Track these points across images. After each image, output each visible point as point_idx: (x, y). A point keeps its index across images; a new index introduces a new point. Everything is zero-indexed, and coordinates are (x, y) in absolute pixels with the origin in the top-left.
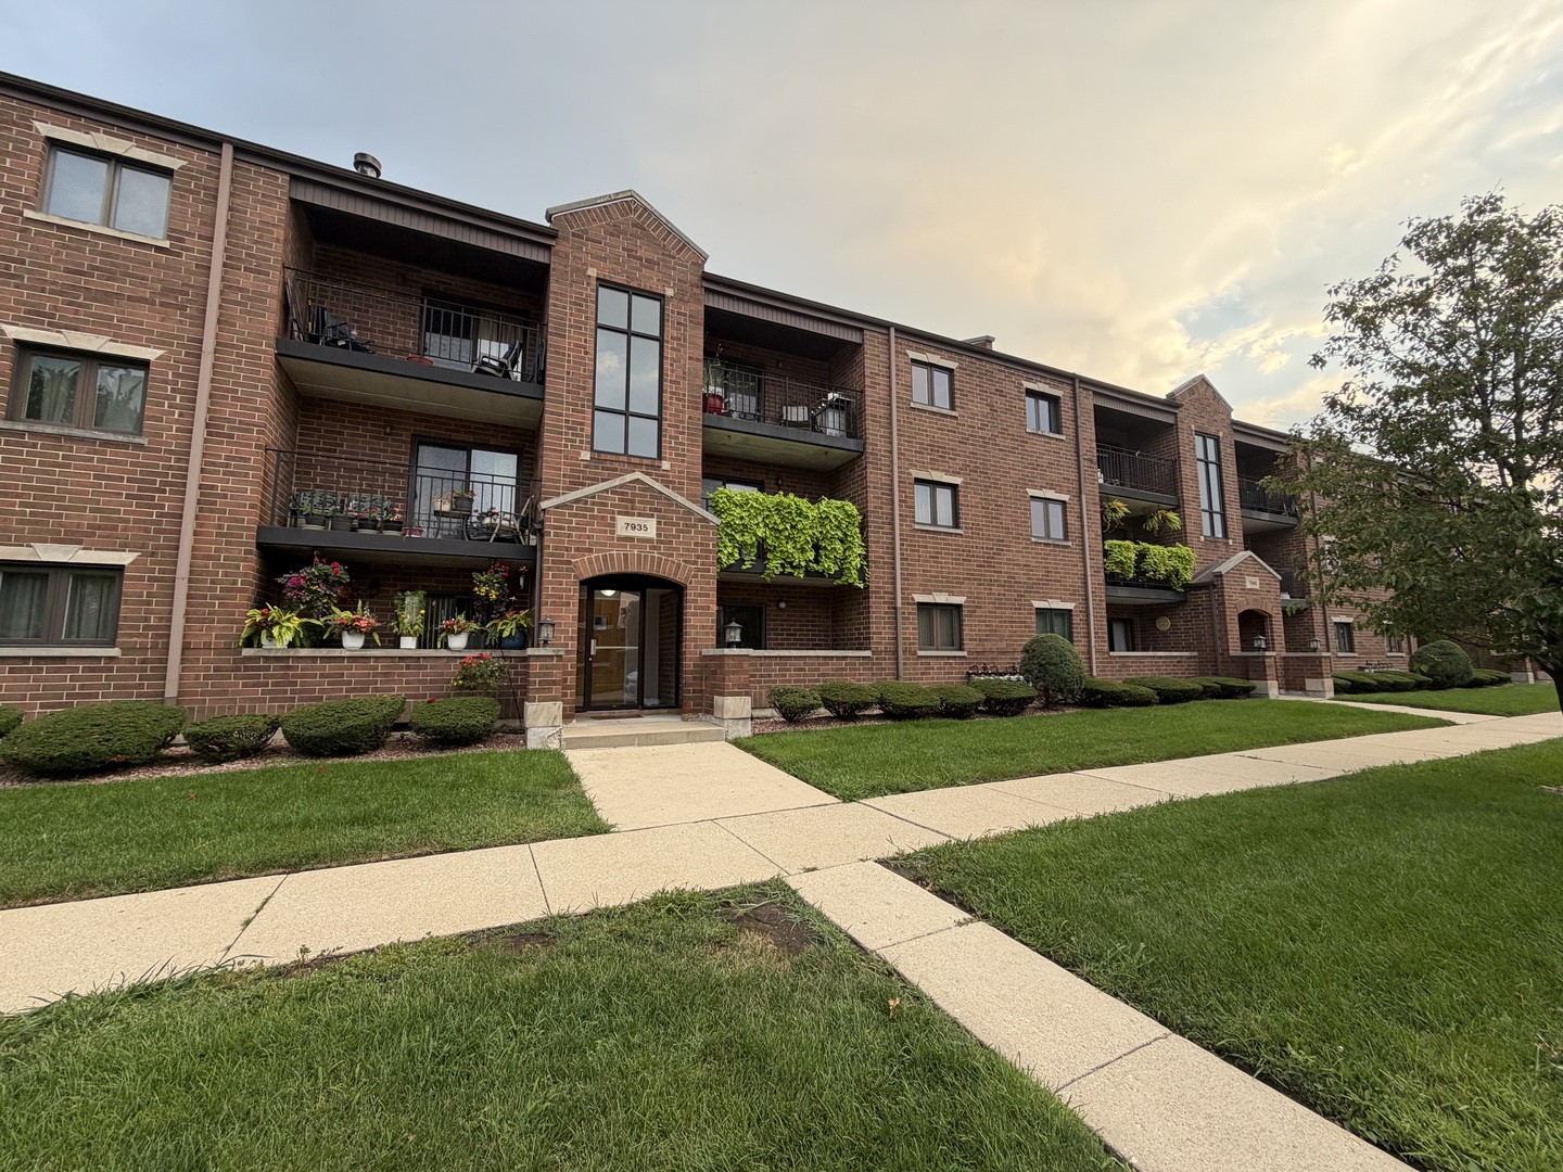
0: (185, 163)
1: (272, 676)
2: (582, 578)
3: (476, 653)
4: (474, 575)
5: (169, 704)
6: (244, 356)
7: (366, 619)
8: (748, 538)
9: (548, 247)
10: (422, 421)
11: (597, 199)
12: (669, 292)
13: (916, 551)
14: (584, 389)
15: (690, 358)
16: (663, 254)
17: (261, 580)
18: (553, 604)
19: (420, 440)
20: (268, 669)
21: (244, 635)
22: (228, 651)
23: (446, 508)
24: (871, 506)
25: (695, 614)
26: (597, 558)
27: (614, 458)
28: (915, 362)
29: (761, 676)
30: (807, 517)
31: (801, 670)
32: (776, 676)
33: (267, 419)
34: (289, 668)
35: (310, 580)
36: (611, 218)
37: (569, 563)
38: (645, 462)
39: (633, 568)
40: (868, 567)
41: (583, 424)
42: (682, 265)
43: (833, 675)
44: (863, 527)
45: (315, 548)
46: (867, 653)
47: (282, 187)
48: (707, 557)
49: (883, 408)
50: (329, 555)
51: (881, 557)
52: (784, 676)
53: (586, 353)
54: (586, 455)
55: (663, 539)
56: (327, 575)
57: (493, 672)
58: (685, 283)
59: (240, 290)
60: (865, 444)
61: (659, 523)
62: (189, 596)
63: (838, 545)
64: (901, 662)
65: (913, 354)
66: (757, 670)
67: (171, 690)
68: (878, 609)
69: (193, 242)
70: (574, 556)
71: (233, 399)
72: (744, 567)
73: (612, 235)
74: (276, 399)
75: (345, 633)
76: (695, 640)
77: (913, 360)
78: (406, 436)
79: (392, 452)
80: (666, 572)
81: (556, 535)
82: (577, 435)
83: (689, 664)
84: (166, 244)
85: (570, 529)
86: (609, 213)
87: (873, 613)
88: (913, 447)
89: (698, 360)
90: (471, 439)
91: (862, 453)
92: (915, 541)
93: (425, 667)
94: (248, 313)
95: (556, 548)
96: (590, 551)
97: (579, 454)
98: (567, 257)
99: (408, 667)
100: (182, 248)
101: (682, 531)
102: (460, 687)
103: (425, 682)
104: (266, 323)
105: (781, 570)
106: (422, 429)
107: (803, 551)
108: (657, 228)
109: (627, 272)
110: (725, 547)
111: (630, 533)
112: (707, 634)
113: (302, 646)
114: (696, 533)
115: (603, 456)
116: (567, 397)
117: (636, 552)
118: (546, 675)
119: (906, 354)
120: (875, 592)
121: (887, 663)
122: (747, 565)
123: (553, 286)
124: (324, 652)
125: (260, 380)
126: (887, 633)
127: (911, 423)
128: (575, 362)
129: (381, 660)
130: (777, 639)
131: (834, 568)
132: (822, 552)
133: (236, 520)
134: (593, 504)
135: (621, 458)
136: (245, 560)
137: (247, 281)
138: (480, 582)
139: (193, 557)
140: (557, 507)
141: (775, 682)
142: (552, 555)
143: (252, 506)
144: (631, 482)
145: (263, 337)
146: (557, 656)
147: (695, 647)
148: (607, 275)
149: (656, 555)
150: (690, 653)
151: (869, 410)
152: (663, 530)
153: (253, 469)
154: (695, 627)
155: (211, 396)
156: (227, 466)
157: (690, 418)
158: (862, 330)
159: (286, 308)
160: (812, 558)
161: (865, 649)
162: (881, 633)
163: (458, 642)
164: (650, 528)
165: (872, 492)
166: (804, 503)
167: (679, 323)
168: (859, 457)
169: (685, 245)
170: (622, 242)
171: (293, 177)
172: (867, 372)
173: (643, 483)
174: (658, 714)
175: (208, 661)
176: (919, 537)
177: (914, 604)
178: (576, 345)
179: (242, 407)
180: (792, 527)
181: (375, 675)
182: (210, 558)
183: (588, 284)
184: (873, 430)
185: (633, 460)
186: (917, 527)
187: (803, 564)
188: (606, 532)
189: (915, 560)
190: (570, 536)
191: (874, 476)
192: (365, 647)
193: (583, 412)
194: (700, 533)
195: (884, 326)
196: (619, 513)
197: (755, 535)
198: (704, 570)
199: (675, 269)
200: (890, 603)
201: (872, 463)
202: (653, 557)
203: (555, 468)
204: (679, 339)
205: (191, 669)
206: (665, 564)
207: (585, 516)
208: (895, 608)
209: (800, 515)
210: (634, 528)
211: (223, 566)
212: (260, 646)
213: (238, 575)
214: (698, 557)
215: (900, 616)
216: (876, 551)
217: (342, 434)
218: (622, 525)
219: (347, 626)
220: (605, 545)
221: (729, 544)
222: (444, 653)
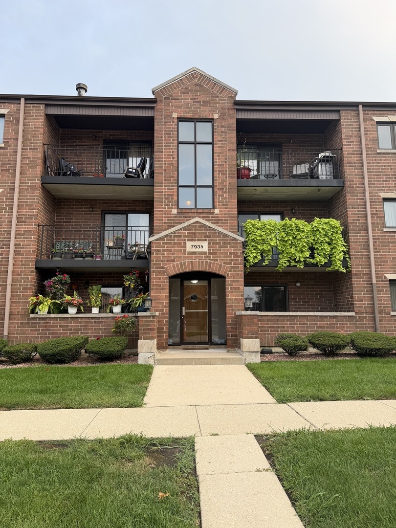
0: (8, 110)
1: (41, 327)
2: (170, 275)
3: (122, 315)
4: (124, 276)
5: (5, 339)
6: (30, 186)
7: (77, 299)
8: (266, 247)
9: (153, 108)
10: (105, 203)
11: (176, 77)
12: (216, 116)
13: (386, 246)
14: (173, 177)
15: (229, 150)
16: (212, 96)
17: (38, 283)
18: (156, 289)
19: (104, 213)
20: (39, 323)
21: (31, 308)
22: (25, 315)
23: (111, 244)
24: (350, 220)
25: (231, 292)
26: (177, 265)
27: (189, 211)
28: (379, 123)
29: (278, 327)
30: (303, 231)
31: (304, 324)
32: (288, 327)
33: (38, 213)
34: (47, 323)
35: (55, 282)
36: (184, 85)
37: (163, 268)
38: (205, 211)
39: (196, 269)
40: (350, 258)
41: (173, 195)
42: (223, 100)
43: (327, 327)
44: (345, 234)
45: (57, 268)
46: (353, 314)
47: (42, 110)
48: (237, 260)
49: (357, 157)
50: (63, 271)
51: (359, 252)
52: (293, 327)
53: (173, 158)
54: (175, 211)
55: (212, 252)
56: (61, 280)
57: (128, 324)
58: (225, 109)
59: (28, 158)
60: (344, 181)
61: (209, 243)
62: (12, 292)
63: (326, 246)
64: (378, 319)
65: (377, 119)
66: (276, 324)
67: (6, 333)
68: (358, 286)
69: (12, 142)
70: (166, 264)
71: (26, 205)
72: (264, 264)
73: (184, 93)
74: (43, 203)
75: (69, 306)
76: (231, 306)
77: (377, 122)
78: (99, 212)
79: (93, 220)
80: (214, 269)
81: (157, 254)
82: (170, 202)
83: (229, 320)
84: (3, 145)
85: (163, 250)
86: (183, 83)
87: (355, 287)
88: (380, 178)
89: (233, 150)
90: (126, 209)
91: (344, 187)
92: (385, 239)
93: (102, 322)
94: (31, 167)
95: (157, 261)
96: (174, 261)
97: (171, 211)
98: (162, 110)
99: (95, 322)
100: (8, 146)
101: (222, 247)
102: (115, 332)
103: (102, 329)
104: (36, 171)
105: (288, 264)
106: (105, 207)
107: (302, 252)
108: (208, 83)
109: (193, 111)
110: (252, 253)
111: (194, 250)
112: (239, 303)
113: (54, 313)
114: (230, 247)
115: (183, 211)
116: (165, 183)
117: (197, 260)
118: (147, 326)
119: (372, 120)
120: (355, 274)
121: (368, 320)
122: (266, 262)
123: (156, 127)
124: (60, 315)
125: (35, 196)
126: (366, 301)
127: (378, 163)
128: (168, 164)
129: (83, 319)
130: (296, 305)
131: (324, 261)
132: (316, 252)
133: (28, 258)
134: (175, 236)
135: (193, 211)
136: (31, 275)
137: (30, 154)
138: (127, 279)
139: (13, 275)
140: (157, 240)
141: (288, 331)
142: (155, 264)
143: (33, 251)
144: (193, 223)
145: (36, 177)
146: (153, 316)
147: (232, 310)
148: (183, 115)
149: (208, 261)
150: (229, 314)
151: (346, 160)
152: (212, 247)
153: (33, 235)
154: (231, 299)
155: (18, 206)
156: (24, 235)
157: (229, 183)
158: (339, 111)
159: (45, 161)
160: (308, 256)
161: (348, 311)
162: (362, 301)
163: (117, 309)
164: (205, 247)
165: (351, 211)
166: (301, 223)
167: (222, 132)
168: (342, 190)
169: (224, 88)
170: (190, 95)
171: (46, 105)
172: (344, 136)
173: (200, 223)
174: (219, 348)
175: (18, 320)
176: (388, 236)
177: (386, 281)
178: (168, 155)
179: (29, 209)
180: (294, 238)
181: (81, 326)
182: (18, 275)
183: (173, 122)
184: (349, 172)
185: (199, 211)
186: (386, 230)
187: (302, 260)
188: (181, 250)
189: (386, 252)
190: (163, 254)
191: (351, 200)
192: (77, 313)
193: (173, 189)
194: (232, 247)
195: (354, 105)
196: (188, 240)
197: (270, 245)
198: (235, 267)
199: (218, 103)
200: (367, 281)
201: (350, 193)
202: (206, 262)
203: (160, 220)
204: (222, 141)
205: (13, 323)
206: (213, 265)
207: (170, 243)
208: (372, 284)
209: (298, 230)
210: (196, 247)
211: (23, 278)
212: (37, 313)
213: (28, 282)
214: (232, 260)
215: (375, 289)
216: (355, 248)
217: (73, 214)
218: (190, 246)
219: (69, 303)
220: (181, 257)
221: (254, 251)
222: (111, 315)
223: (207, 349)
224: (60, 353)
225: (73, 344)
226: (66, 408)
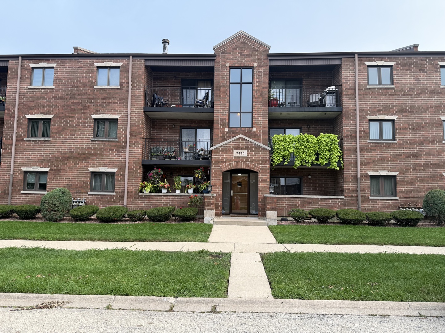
0: (122, 64)
1: (146, 200)
2: (223, 171)
3: (194, 195)
4: (195, 171)
5: (125, 207)
6: (137, 114)
7: (167, 184)
8: (286, 153)
9: (214, 60)
10: (182, 122)
11: (229, 38)
12: (255, 65)
13: (369, 152)
14: (226, 106)
15: (263, 88)
16: (253, 51)
17: (143, 174)
18: (215, 180)
19: (182, 128)
20: (145, 198)
21: (140, 189)
22: (137, 194)
23: (187, 150)
24: (345, 135)
25: (261, 182)
26: (228, 164)
27: (236, 129)
28: (369, 66)
29: (292, 205)
30: (311, 143)
31: (310, 203)
32: (299, 205)
33: (143, 130)
34: (149, 198)
35: (154, 174)
36: (234, 43)
37: (219, 166)
38: (247, 129)
39: (239, 167)
40: (343, 161)
41: (226, 119)
42: (260, 53)
43: (325, 206)
44: (341, 144)
45: (155, 165)
46: (343, 197)
47: (143, 63)
48: (266, 162)
49: (352, 91)
50: (159, 167)
51: (350, 156)
52: (302, 205)
53: (226, 94)
54: (227, 129)
55: (250, 157)
56: (157, 172)
57: (198, 200)
58: (261, 59)
59: (135, 95)
60: (342, 108)
61: (248, 151)
62: (128, 179)
63: (327, 153)
64: (360, 201)
65: (368, 63)
66: (291, 203)
67: (125, 204)
68: (348, 179)
69: (125, 85)
70: (221, 164)
71: (135, 126)
72: (284, 164)
73: (234, 49)
74: (145, 124)
75: (162, 189)
76: (262, 191)
77: (368, 66)
78: (178, 128)
79: (175, 133)
80: (251, 168)
81: (215, 158)
82: (224, 123)
83: (260, 200)
84: (119, 87)
85: (219, 155)
86: (233, 42)
87: (346, 180)
88: (368, 106)
89: (266, 88)
90: (196, 125)
91: (342, 112)
92: (369, 148)
93: (182, 199)
94: (137, 101)
95: (215, 162)
96: (226, 162)
97: (225, 129)
98: (220, 62)
99: (178, 199)
100: (123, 87)
101: (256, 153)
102: (190, 205)
103: (182, 203)
104: (141, 104)
105: (301, 164)
106: (182, 124)
107: (310, 156)
108: (250, 42)
109: (240, 61)
110: (277, 157)
111: (238, 155)
112: (266, 189)
113: (153, 192)
114: (261, 153)
115: (232, 129)
116: (221, 111)
117: (240, 162)
118: (209, 202)
119: (365, 64)
120: (346, 171)
121: (353, 201)
122: (286, 163)
123: (216, 73)
124: (157, 194)
125: (140, 120)
126: (352, 189)
127: (367, 95)
128: (223, 98)
129: (171, 196)
130: (308, 191)
131: (325, 162)
132: (320, 156)
133: (137, 159)
134: (226, 147)
135: (238, 129)
136: (139, 169)
137: (136, 92)
138: (197, 173)
139: (129, 169)
140: (215, 149)
141: (299, 207)
142: (214, 164)
143: (140, 155)
144: (238, 138)
145: (141, 108)
146: (212, 196)
147: (262, 193)
148: (233, 65)
149: (247, 162)
150: (260, 196)
151: (344, 93)
152: (250, 153)
153: (140, 144)
154: (261, 187)
155: (130, 126)
156: (134, 144)
157: (263, 110)
158: (341, 58)
159: (145, 97)
160: (314, 159)
161: (341, 195)
162: (350, 189)
163: (191, 191)
164: (245, 153)
165: (345, 129)
166: (311, 137)
167: (259, 76)
168: (341, 114)
169: (261, 45)
170: (238, 51)
171: (145, 59)
172: (343, 76)
173: (242, 138)
174: (254, 217)
175: (132, 196)
176: (371, 146)
177: (368, 176)
178: (223, 92)
179: (137, 128)
180: (305, 147)
181: (170, 201)
182: (132, 169)
183: (227, 70)
184: (345, 101)
185: (242, 129)
186: (369, 141)
187: (310, 161)
188: (230, 156)
189: (369, 157)
190: (219, 158)
191: (346, 121)
192: (167, 192)
193: (226, 115)
194: (263, 153)
195: (352, 54)
196: (235, 149)
197: (289, 152)
198: (265, 167)
199: (257, 55)
200: (354, 176)
201: (346, 116)
202: (246, 163)
203: (217, 135)
204: (259, 82)
205: (129, 198)
206: (250, 165)
207: (224, 151)
208: (357, 178)
209: (308, 142)
210: (239, 153)
211: (135, 171)
212: (143, 192)
213: (138, 173)
214: (262, 162)
215: (359, 181)
216: (347, 154)
217: (162, 129)
218: (236, 153)
219: (162, 187)
220: (230, 160)
221: (278, 156)
222: (187, 194)
223: (247, 217)
224: (160, 216)
225: (167, 211)
226: (169, 242)
